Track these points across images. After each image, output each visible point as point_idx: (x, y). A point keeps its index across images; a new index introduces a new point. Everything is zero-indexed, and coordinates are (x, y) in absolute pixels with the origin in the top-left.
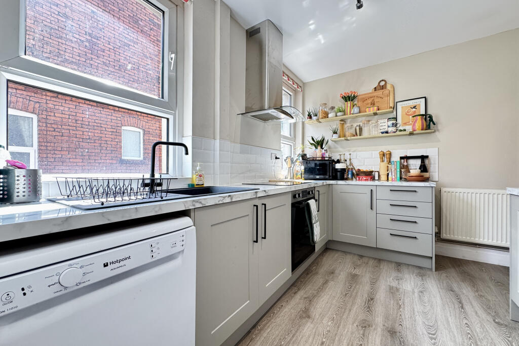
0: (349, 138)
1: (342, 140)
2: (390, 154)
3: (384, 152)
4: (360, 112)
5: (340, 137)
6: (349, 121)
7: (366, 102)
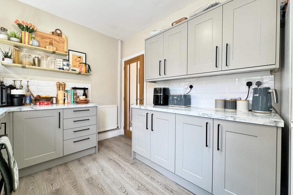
0: (27, 66)
1: (17, 67)
2: (65, 85)
3: (60, 83)
4: (39, 46)
5: (14, 62)
6: (25, 50)
7: (45, 40)
